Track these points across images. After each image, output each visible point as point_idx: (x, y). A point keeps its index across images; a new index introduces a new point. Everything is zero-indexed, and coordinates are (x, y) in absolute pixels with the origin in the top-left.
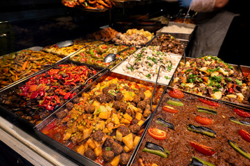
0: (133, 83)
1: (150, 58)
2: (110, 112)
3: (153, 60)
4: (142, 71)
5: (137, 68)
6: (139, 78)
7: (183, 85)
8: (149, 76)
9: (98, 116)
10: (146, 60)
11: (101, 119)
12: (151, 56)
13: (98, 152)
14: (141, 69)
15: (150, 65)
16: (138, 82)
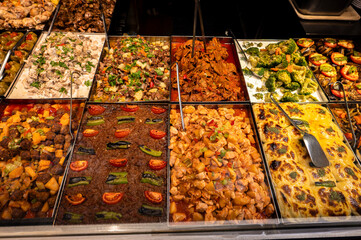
0: (47, 106)
1: (56, 64)
2: (21, 167)
3: (61, 64)
4: (51, 86)
5: (44, 82)
6: (51, 96)
7: (106, 90)
8: (63, 90)
9: (8, 176)
10: (50, 68)
11: (14, 179)
12: (55, 59)
13: (25, 208)
14: (49, 84)
15: (59, 73)
16: (52, 102)
